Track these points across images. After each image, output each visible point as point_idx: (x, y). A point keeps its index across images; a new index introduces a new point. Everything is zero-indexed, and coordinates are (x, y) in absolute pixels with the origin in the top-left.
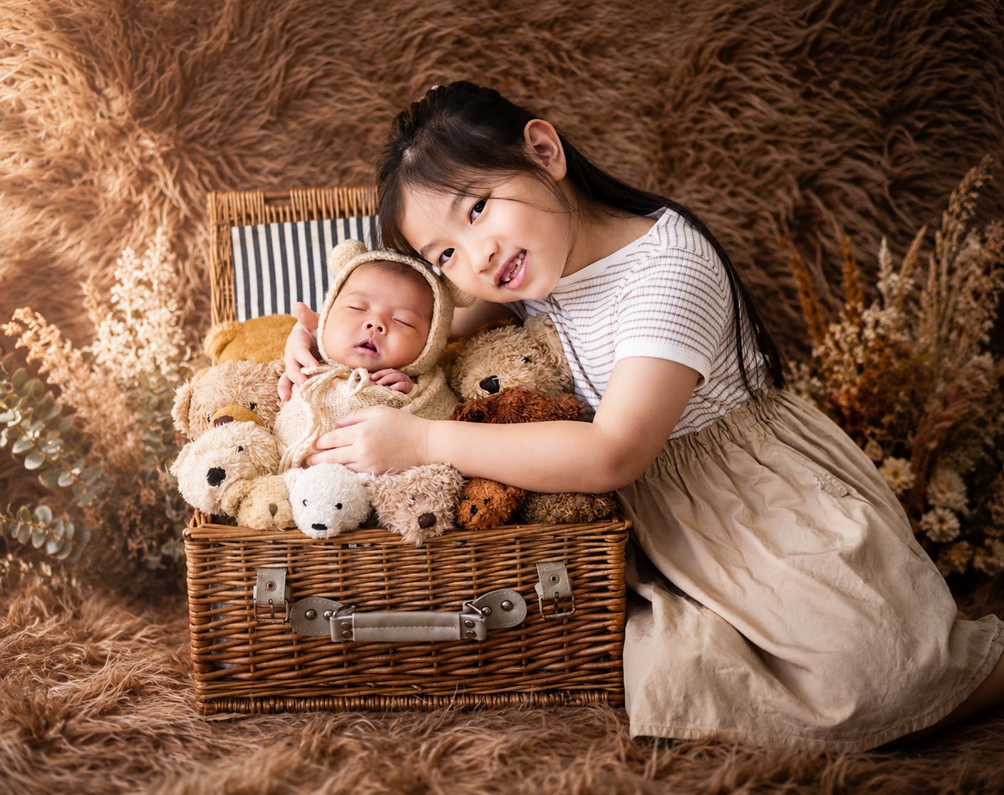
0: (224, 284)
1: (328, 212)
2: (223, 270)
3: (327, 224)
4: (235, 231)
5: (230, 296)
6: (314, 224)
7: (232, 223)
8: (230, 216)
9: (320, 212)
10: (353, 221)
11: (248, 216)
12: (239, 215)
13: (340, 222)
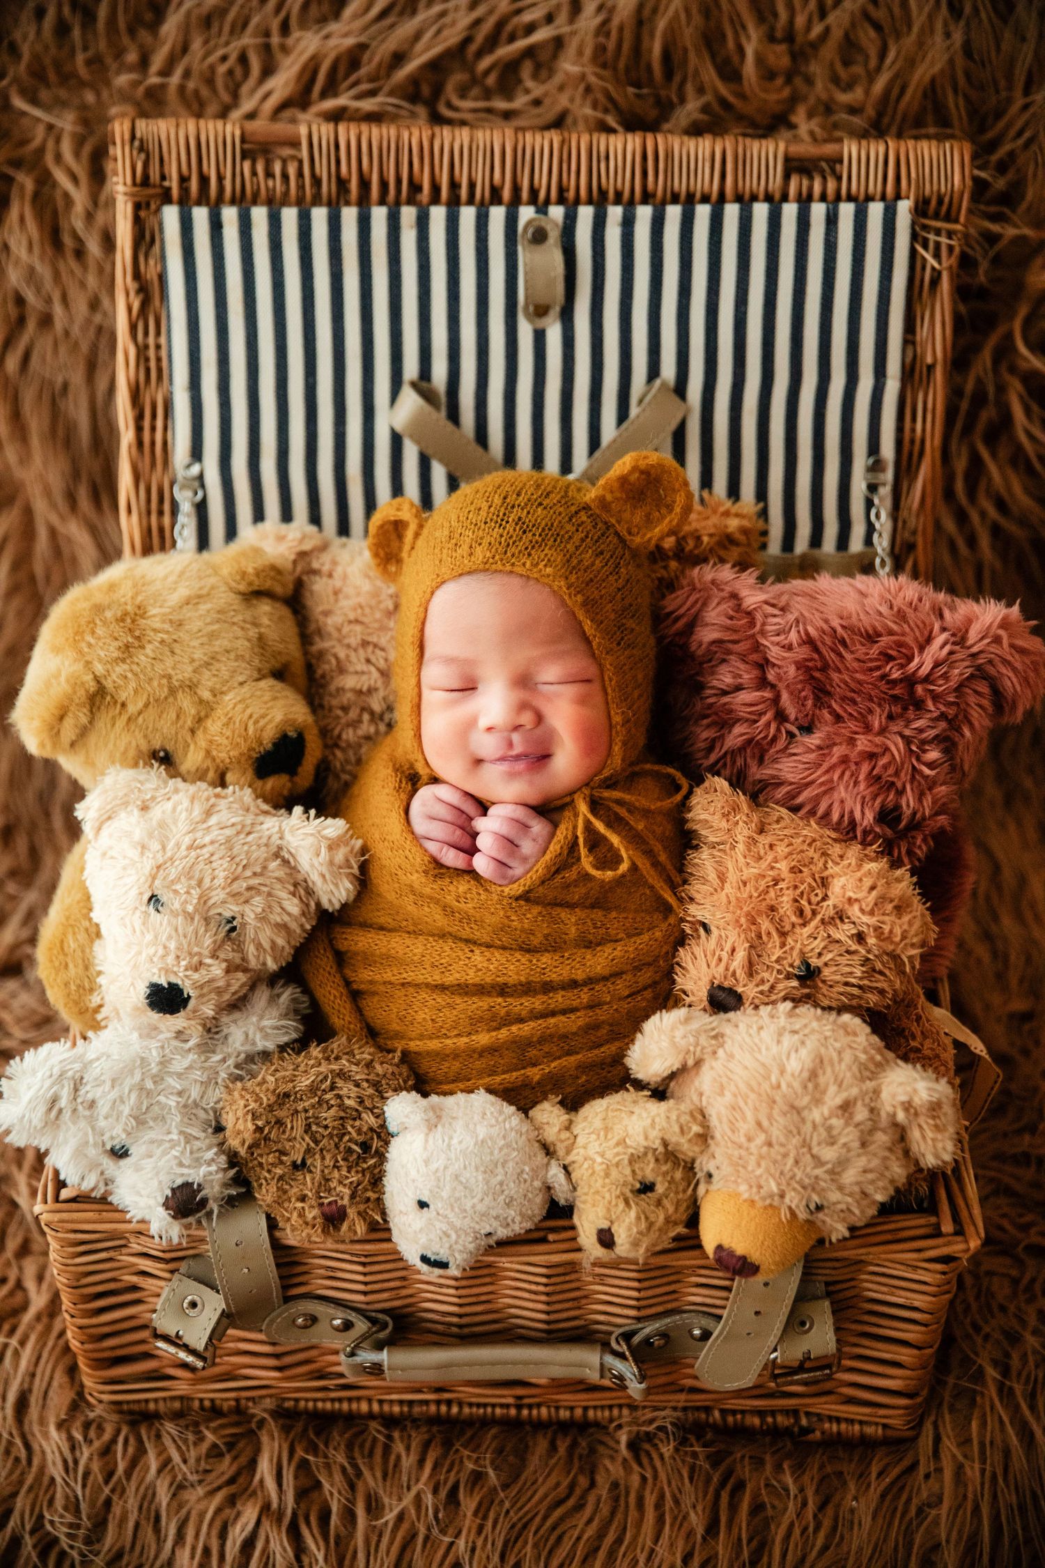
0: (146, 333)
1: (384, 185)
2: (145, 304)
3: (379, 215)
4: (171, 215)
5: (159, 360)
6: (349, 215)
7: (166, 198)
8: (163, 178)
9: (364, 184)
10: (438, 215)
11: (204, 180)
12: (184, 180)
13: (408, 214)
